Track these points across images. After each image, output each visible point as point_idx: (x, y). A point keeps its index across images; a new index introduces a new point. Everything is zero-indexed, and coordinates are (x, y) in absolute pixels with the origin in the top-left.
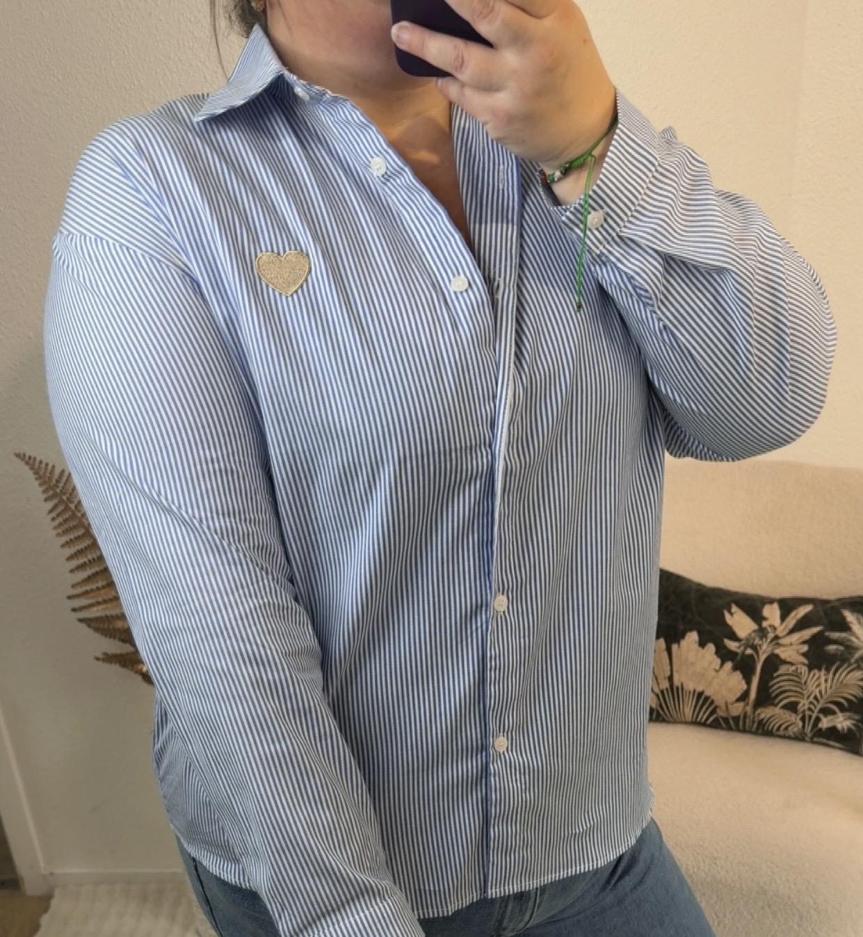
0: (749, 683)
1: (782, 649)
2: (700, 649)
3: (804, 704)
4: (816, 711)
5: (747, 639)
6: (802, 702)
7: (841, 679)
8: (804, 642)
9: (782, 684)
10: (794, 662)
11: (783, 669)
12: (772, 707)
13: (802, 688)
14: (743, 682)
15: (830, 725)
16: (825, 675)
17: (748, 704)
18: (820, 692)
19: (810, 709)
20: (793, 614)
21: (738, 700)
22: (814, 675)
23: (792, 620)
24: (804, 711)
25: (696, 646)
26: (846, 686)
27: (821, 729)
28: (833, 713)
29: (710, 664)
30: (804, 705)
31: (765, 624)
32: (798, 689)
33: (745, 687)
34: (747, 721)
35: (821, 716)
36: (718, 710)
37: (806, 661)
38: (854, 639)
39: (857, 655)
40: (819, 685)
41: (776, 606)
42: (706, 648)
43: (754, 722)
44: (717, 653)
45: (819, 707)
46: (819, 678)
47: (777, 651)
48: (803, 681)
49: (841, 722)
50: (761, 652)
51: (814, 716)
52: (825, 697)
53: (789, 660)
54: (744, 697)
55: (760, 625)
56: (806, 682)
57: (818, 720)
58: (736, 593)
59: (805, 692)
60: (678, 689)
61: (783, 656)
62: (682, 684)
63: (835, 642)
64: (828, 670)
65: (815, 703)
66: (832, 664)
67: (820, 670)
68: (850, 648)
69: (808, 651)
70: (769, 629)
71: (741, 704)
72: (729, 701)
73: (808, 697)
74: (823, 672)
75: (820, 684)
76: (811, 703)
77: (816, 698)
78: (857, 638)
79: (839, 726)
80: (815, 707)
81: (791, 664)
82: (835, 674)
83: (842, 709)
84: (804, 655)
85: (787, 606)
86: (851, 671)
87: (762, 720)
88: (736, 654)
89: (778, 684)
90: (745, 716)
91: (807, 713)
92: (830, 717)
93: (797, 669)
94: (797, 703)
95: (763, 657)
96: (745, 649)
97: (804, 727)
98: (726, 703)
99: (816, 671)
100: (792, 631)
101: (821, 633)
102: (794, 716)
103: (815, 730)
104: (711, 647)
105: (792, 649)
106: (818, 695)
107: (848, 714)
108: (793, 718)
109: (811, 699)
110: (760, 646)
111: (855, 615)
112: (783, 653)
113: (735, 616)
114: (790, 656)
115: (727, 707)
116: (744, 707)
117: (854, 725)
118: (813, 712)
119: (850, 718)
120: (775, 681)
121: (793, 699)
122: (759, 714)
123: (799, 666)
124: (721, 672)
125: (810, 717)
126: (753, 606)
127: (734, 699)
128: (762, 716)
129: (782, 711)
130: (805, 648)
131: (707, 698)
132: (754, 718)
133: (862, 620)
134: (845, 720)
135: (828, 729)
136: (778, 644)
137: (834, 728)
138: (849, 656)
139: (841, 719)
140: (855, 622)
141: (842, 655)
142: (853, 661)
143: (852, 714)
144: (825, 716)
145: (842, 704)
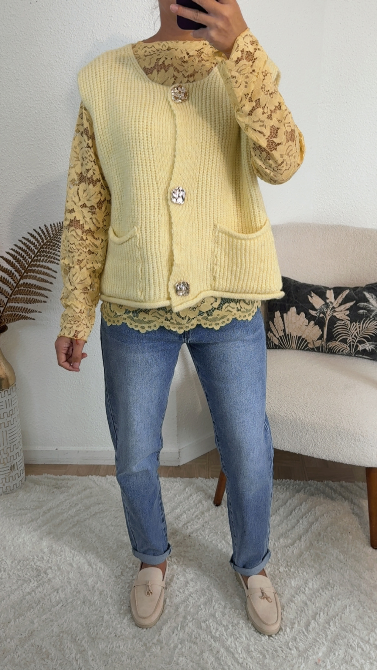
0: (323, 331)
1: (337, 313)
2: (298, 315)
3: (350, 339)
5: (320, 309)
7: (366, 326)
8: (347, 310)
9: (338, 330)
11: (338, 323)
12: (335, 342)
14: (320, 330)
15: (363, 348)
16: (359, 325)
17: (323, 341)
18: (357, 333)
19: (353, 341)
20: (340, 296)
21: (318, 339)
22: (353, 325)
23: (340, 299)
24: (350, 342)
25: (295, 314)
26: (370, 329)
27: (359, 351)
28: (364, 342)
29: (303, 322)
31: (328, 301)
32: (347, 332)
33: (321, 333)
34: (324, 349)
35: (358, 344)
36: (309, 344)
37: (349, 319)
38: (371, 306)
39: (373, 314)
40: (356, 329)
41: (332, 291)
42: (300, 315)
43: (327, 349)
44: (306, 317)
45: (357, 340)
46: (356, 326)
47: (335, 314)
48: (348, 328)
49: (368, 347)
50: (327, 315)
51: (355, 345)
52: (359, 335)
53: (341, 318)
54: (321, 337)
55: (326, 302)
56: (350, 329)
57: (357, 346)
58: (313, 286)
59: (350, 334)
60: (288, 335)
61: (338, 317)
62: (290, 333)
63: (362, 308)
64: (360, 322)
65: (355, 338)
66: (362, 320)
67: (356, 323)
68: (370, 311)
69: (350, 314)
70: (330, 304)
71: (320, 341)
72: (314, 340)
76: (353, 338)
77: (355, 336)
78: (373, 305)
79: (367, 349)
81: (343, 320)
82: (363, 324)
83: (368, 340)
84: (347, 315)
85: (338, 291)
86: (371, 322)
87: (330, 348)
88: (316, 317)
90: (322, 346)
91: (352, 343)
92: (363, 345)
94: (347, 339)
95: (328, 318)
96: (320, 314)
97: (350, 350)
99: (354, 323)
100: (341, 305)
101: (354, 304)
102: (345, 345)
103: (356, 351)
104: (303, 315)
105: (342, 313)
107: (371, 342)
109: (353, 336)
110: (326, 312)
111: (370, 294)
112: (338, 315)
113: (313, 297)
114: (341, 316)
115: (313, 343)
116: (322, 342)
117: (374, 347)
118: (355, 343)
119: (372, 344)
120: (335, 329)
121: (344, 337)
122: (329, 345)
123: (346, 321)
124: (309, 326)
125: (353, 345)
126: (321, 292)
127: (316, 339)
128: (330, 346)
129: (339, 343)
130: (348, 312)
131: (303, 339)
132: (327, 346)
133: (374, 297)
134: (370, 345)
135: (361, 350)
136: (334, 311)
137: (365, 349)
138: (370, 315)
139: (368, 345)
140: (370, 297)
141: (366, 314)
142: (371, 317)
143: (373, 342)
144: (360, 344)
145: (368, 338)
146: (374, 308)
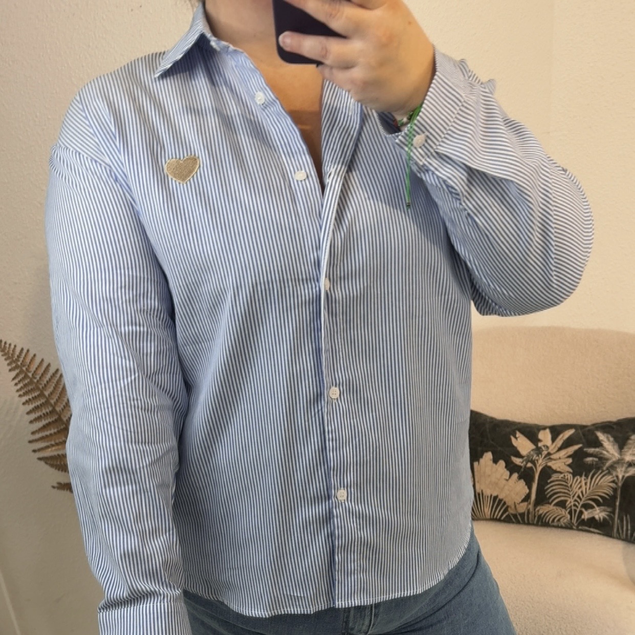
0: (530, 488)
1: (553, 462)
2: (494, 465)
3: (570, 502)
4: (579, 507)
5: (528, 456)
6: (569, 500)
7: (596, 482)
8: (569, 457)
9: (554, 488)
10: (562, 471)
11: (554, 477)
12: (548, 505)
13: (569, 491)
14: (526, 487)
15: (590, 516)
16: (585, 480)
17: (530, 503)
18: (582, 492)
19: (575, 505)
20: (561, 436)
21: (524, 500)
22: (577, 480)
23: (560, 441)
24: (571, 507)
25: (491, 462)
26: (601, 487)
27: (583, 520)
28: (592, 507)
29: (502, 475)
31: (540, 445)
32: (566, 491)
33: (528, 491)
34: (530, 516)
35: (583, 510)
36: (509, 509)
37: (571, 470)
38: (605, 452)
39: (608, 464)
41: (548, 431)
42: (498, 464)
43: (535, 517)
44: (506, 467)
45: (581, 503)
46: (580, 482)
47: (549, 464)
48: (569, 485)
49: (598, 514)
50: (538, 465)
51: (578, 510)
52: (585, 496)
53: (558, 470)
54: (527, 498)
55: (536, 445)
56: (571, 486)
57: (581, 513)
58: (519, 423)
59: (571, 493)
60: (479, 494)
61: (554, 467)
62: (482, 491)
63: (591, 455)
64: (587, 476)
65: (578, 500)
66: (590, 471)
67: (581, 476)
68: (602, 459)
69: (572, 463)
70: (543, 448)
71: (526, 504)
72: (516, 501)
73: (573, 496)
74: (583, 477)
75: (582, 487)
76: (576, 501)
77: (579, 497)
78: (607, 451)
79: (597, 517)
80: (579, 503)
81: (561, 473)
82: (592, 479)
83: (599, 504)
84: (569, 466)
85: (556, 431)
86: (603, 476)
87: (541, 514)
88: (521, 467)
89: (551, 488)
90: (528, 512)
91: (573, 508)
92: (590, 511)
93: (565, 476)
94: (566, 501)
95: (539, 469)
96: (527, 463)
97: (571, 518)
98: (515, 503)
99: (578, 477)
100: (560, 449)
101: (580, 449)
102: (563, 510)
103: (579, 521)
104: (502, 463)
105: (561, 462)
106: (581, 495)
107: (601, 507)
108: (564, 513)
109: (576, 497)
110: (537, 460)
111: (606, 435)
112: (554, 465)
113: (518, 439)
114: (559, 467)
115: (515, 506)
116: (528, 505)
117: (608, 515)
118: (577, 507)
119: (604, 511)
120: (549, 486)
121: (562, 498)
122: (538, 511)
123: (566, 474)
124: (510, 480)
125: (575, 511)
126: (531, 432)
127: (520, 500)
128: (541, 512)
129: (555, 508)
130: (570, 461)
131: (500, 501)
132: (535, 513)
133: (611, 439)
134: (601, 512)
135: (588, 519)
136: (550, 459)
137: (593, 518)
138: (602, 465)
139: (598, 511)
140: (605, 440)
141: (596, 464)
142: (605, 468)
143: (605, 508)
144: (586, 510)
145: (598, 500)
146: (610, 456)
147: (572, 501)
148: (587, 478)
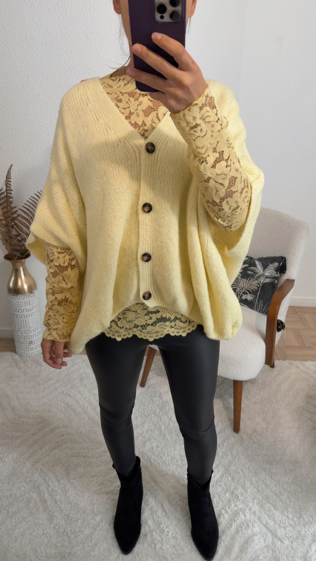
4: (242, 292)
6: (238, 289)
7: (251, 283)
15: (246, 298)
18: (244, 286)
19: (240, 291)
22: (243, 280)
24: (238, 292)
26: (252, 285)
27: (242, 299)
28: (247, 294)
30: (238, 290)
32: (237, 284)
35: (243, 294)
37: (241, 275)
38: (257, 270)
39: (257, 276)
40: (244, 284)
45: (243, 291)
46: (244, 281)
48: (239, 282)
49: (249, 297)
51: (241, 294)
52: (245, 288)
57: (242, 296)
59: (239, 286)
63: (251, 271)
64: (247, 279)
65: (242, 290)
66: (249, 278)
67: (244, 279)
68: (255, 273)
69: (242, 272)
73: (240, 287)
74: (245, 279)
76: (240, 289)
77: (242, 288)
78: (258, 270)
79: (248, 299)
80: (242, 291)
82: (249, 281)
83: (250, 293)
86: (254, 281)
92: (246, 295)
94: (237, 289)
99: (243, 279)
101: (247, 267)
103: (241, 299)
107: (251, 295)
109: (241, 288)
111: (259, 262)
117: (253, 299)
118: (241, 292)
119: (252, 296)
121: (235, 287)
125: (240, 294)
133: (261, 264)
134: (250, 297)
135: (244, 299)
138: (254, 275)
139: (249, 296)
140: (258, 264)
141: (252, 275)
142: (255, 277)
143: (253, 295)
144: (244, 294)
145: (250, 291)
146: (259, 272)
147: (239, 289)
148: (247, 280)
